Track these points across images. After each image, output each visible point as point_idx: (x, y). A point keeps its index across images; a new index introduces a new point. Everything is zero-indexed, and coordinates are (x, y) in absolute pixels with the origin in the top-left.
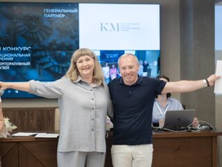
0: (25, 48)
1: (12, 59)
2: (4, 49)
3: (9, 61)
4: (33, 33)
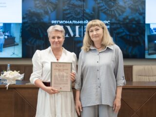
0: (106, 22)
4: (112, 11)
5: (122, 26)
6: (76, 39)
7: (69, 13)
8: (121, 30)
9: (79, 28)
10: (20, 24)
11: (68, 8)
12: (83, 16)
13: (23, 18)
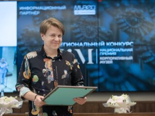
0: (128, 43)
1: (115, 54)
2: (108, 44)
3: (112, 56)
4: (135, 29)
5: (149, 48)
6: (88, 67)
7: (80, 33)
8: (148, 54)
9: (93, 51)
10: (13, 47)
11: (77, 26)
12: (98, 36)
13: (18, 40)
